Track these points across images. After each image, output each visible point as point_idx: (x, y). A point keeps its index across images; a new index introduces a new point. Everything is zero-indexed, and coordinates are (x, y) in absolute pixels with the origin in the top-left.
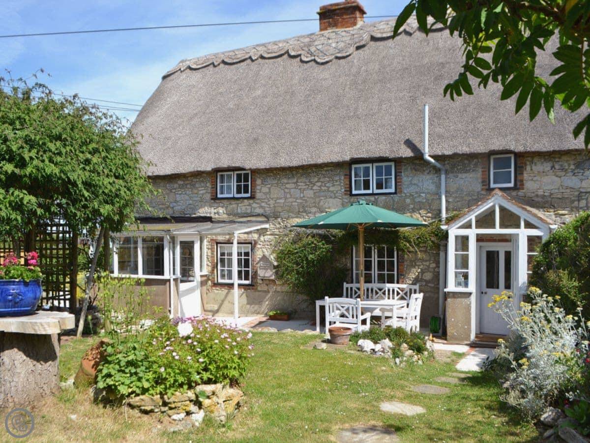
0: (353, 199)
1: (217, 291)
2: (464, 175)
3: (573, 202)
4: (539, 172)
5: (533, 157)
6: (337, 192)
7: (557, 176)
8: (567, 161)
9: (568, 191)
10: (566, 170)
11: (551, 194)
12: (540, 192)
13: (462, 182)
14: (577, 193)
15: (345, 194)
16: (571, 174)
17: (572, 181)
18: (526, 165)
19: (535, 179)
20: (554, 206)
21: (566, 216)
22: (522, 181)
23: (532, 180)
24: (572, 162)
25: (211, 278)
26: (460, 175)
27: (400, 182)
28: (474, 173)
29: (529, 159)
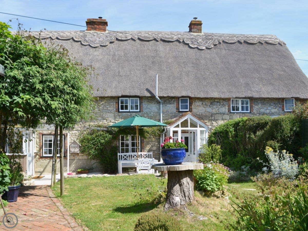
0: (120, 114)
1: (43, 161)
2: (169, 105)
3: (209, 117)
4: (197, 105)
5: (195, 99)
6: (112, 110)
7: (204, 107)
8: (208, 101)
9: (208, 113)
10: (207, 105)
11: (202, 114)
12: (198, 113)
13: (168, 108)
14: (211, 114)
15: (116, 111)
16: (209, 107)
17: (209, 110)
18: (193, 102)
19: (196, 108)
20: (203, 119)
21: (207, 123)
22: (191, 109)
23: (195, 108)
24: (209, 102)
25: (38, 154)
26: (168, 105)
27: (142, 107)
28: (173, 105)
29: (194, 100)
